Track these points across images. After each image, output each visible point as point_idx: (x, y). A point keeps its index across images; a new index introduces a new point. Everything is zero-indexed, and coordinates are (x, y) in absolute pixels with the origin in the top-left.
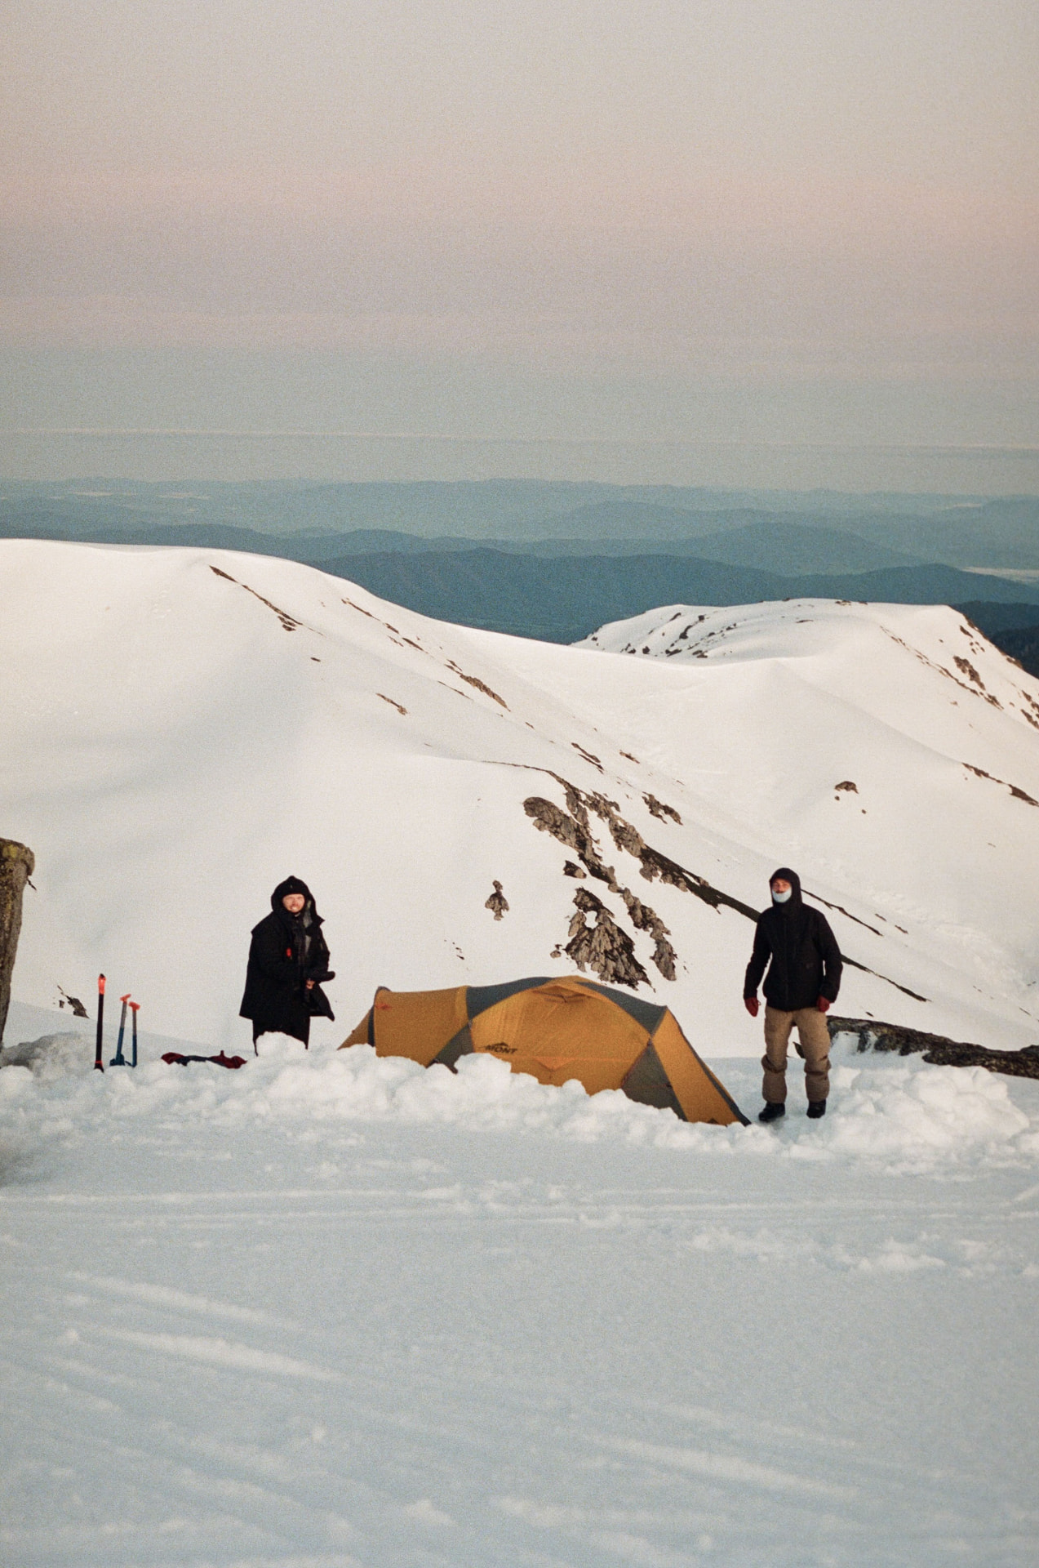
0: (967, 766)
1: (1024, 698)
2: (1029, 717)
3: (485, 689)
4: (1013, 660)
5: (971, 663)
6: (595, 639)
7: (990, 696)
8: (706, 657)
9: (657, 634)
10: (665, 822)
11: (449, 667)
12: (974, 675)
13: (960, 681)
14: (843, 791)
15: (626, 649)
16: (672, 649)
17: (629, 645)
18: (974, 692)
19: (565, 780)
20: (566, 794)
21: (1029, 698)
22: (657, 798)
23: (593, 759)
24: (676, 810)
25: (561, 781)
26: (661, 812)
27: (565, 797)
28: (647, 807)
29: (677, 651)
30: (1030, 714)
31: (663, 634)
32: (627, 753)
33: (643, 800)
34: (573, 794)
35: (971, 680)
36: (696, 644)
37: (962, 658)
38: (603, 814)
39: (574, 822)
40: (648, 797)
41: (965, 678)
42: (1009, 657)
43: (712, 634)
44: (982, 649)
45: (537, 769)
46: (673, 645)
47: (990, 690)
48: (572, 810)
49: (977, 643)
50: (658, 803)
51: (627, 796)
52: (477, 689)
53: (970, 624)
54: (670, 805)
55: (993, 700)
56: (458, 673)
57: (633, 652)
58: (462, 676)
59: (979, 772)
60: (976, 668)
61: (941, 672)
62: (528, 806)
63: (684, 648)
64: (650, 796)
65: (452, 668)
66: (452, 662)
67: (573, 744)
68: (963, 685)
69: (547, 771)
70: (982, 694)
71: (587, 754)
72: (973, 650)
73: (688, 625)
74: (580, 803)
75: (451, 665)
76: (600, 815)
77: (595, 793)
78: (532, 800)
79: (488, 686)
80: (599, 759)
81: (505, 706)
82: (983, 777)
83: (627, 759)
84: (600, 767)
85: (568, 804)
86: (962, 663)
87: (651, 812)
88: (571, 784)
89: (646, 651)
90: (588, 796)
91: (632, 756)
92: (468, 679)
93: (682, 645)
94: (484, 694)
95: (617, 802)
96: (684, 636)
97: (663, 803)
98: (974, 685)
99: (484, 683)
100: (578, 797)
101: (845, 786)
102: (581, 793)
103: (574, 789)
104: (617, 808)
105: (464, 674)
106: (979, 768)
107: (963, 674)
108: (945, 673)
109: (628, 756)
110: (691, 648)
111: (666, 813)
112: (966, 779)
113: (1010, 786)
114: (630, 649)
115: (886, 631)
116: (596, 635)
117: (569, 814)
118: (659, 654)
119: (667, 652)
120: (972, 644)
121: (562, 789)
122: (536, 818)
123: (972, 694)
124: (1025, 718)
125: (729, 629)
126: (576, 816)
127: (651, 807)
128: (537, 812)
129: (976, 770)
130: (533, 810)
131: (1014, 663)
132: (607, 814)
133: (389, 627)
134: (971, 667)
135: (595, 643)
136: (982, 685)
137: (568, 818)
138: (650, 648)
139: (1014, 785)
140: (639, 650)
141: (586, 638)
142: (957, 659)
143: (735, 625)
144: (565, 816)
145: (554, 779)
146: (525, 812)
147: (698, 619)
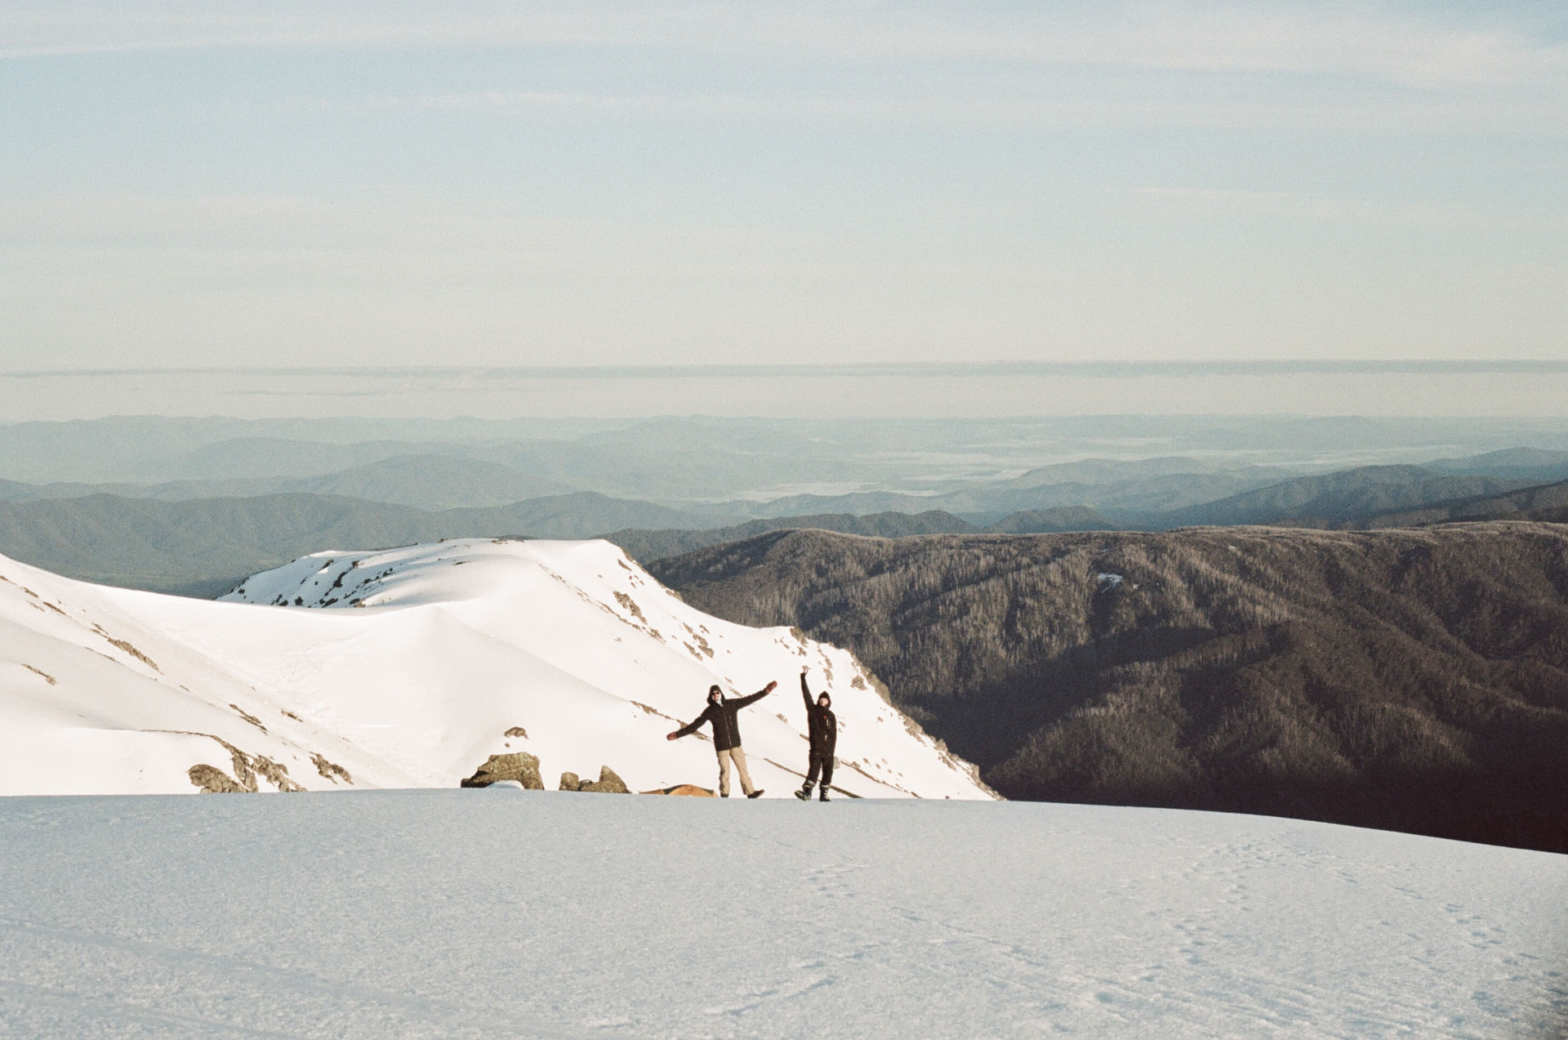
0: (634, 703)
1: (686, 630)
2: (691, 649)
3: (135, 652)
4: (673, 592)
5: (631, 598)
6: (242, 592)
7: (653, 631)
8: (364, 606)
9: (310, 583)
10: (335, 782)
11: (95, 631)
12: (635, 610)
13: (622, 617)
14: (513, 737)
15: (277, 601)
16: (327, 599)
17: (280, 596)
18: (636, 626)
19: (231, 744)
20: (233, 759)
21: (690, 630)
22: (326, 758)
23: (253, 720)
24: (346, 768)
25: (227, 746)
26: (330, 772)
27: (232, 763)
28: (316, 767)
29: (333, 601)
30: (693, 646)
31: (316, 583)
32: (290, 712)
33: (311, 761)
34: (240, 758)
35: (632, 615)
36: (353, 593)
37: (622, 593)
38: (273, 778)
39: (243, 788)
40: (315, 757)
41: (626, 613)
42: (668, 589)
43: (367, 581)
44: (641, 582)
45: (201, 735)
46: (327, 594)
47: (652, 624)
48: (239, 776)
49: (636, 576)
50: (327, 762)
51: (295, 757)
52: (127, 653)
53: (627, 557)
54: (340, 764)
55: (655, 634)
56: (105, 637)
57: (285, 604)
58: (110, 640)
59: (647, 709)
60: (636, 603)
61: (601, 608)
62: (193, 774)
63: (341, 597)
64: (318, 756)
65: (98, 632)
66: (97, 626)
67: (231, 706)
68: (625, 621)
69: (212, 737)
70: (644, 628)
71: (246, 716)
72: (632, 584)
73: (340, 573)
74: (248, 768)
75: (97, 629)
76: (269, 778)
77: (260, 756)
78: (197, 768)
79: (138, 650)
80: (260, 720)
81: (157, 669)
82: (651, 713)
83: (290, 718)
84: (263, 728)
85: (235, 769)
86: (622, 598)
87: (321, 773)
88: (237, 748)
89: (299, 602)
90: (255, 760)
91: (295, 715)
92: (116, 643)
93: (336, 593)
94: (135, 658)
95: (285, 765)
96: (338, 584)
97: (332, 763)
98: (635, 620)
99: (134, 647)
100: (244, 761)
101: (514, 731)
102: (248, 758)
103: (240, 753)
104: (285, 770)
105: (112, 638)
106: (648, 705)
107: (623, 609)
108: (607, 610)
109: (290, 715)
110: (346, 597)
111: (335, 772)
112: (635, 716)
113: (679, 721)
114: (281, 601)
115: (545, 569)
116: (242, 587)
117: (237, 780)
118: (314, 605)
119: (322, 602)
120: (631, 578)
121: (228, 754)
122: (203, 787)
123: (635, 629)
124: (688, 650)
125: (385, 574)
126: (244, 782)
127: (319, 767)
128: (203, 780)
129: (644, 706)
130: (199, 778)
131: (674, 595)
132: (277, 778)
133: (27, 591)
134: (632, 601)
135: (242, 595)
136: (644, 620)
137: (236, 784)
138: (303, 598)
139: (682, 721)
140: (292, 601)
141: (232, 591)
142: (617, 595)
143: (391, 570)
144: (233, 783)
145: (219, 744)
146: (190, 781)
147: (352, 566)
